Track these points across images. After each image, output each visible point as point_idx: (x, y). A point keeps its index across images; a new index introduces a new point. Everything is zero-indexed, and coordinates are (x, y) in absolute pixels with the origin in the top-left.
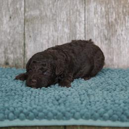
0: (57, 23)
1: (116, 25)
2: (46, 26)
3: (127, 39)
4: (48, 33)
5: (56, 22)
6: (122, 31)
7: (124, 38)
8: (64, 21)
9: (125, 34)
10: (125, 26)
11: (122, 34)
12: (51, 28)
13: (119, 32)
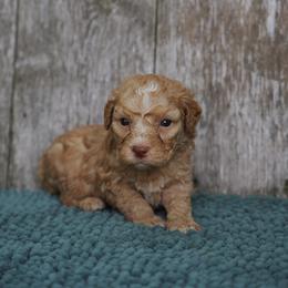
0: (89, 84)
1: (228, 92)
2: (62, 93)
3: (253, 125)
4: (67, 109)
5: (86, 84)
6: (242, 105)
7: (247, 124)
8: (104, 82)
9: (249, 114)
10: (251, 95)
11: (240, 114)
12: (74, 97)
13: (235, 107)
